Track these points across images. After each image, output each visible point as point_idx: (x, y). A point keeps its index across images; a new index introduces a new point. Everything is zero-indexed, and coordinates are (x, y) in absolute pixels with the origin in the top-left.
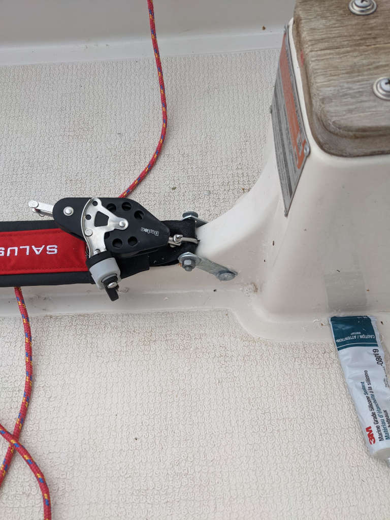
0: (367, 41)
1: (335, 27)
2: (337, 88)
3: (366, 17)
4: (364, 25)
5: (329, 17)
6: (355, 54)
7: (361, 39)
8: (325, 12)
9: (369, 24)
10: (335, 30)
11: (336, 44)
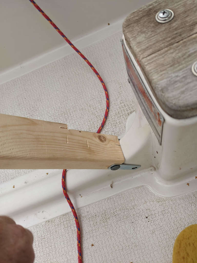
0: (176, 39)
1: (153, 37)
2: (168, 79)
3: (169, 23)
4: (170, 28)
5: (146, 31)
6: (172, 51)
7: (171, 39)
8: (143, 28)
9: (173, 27)
10: (153, 39)
11: (157, 48)
